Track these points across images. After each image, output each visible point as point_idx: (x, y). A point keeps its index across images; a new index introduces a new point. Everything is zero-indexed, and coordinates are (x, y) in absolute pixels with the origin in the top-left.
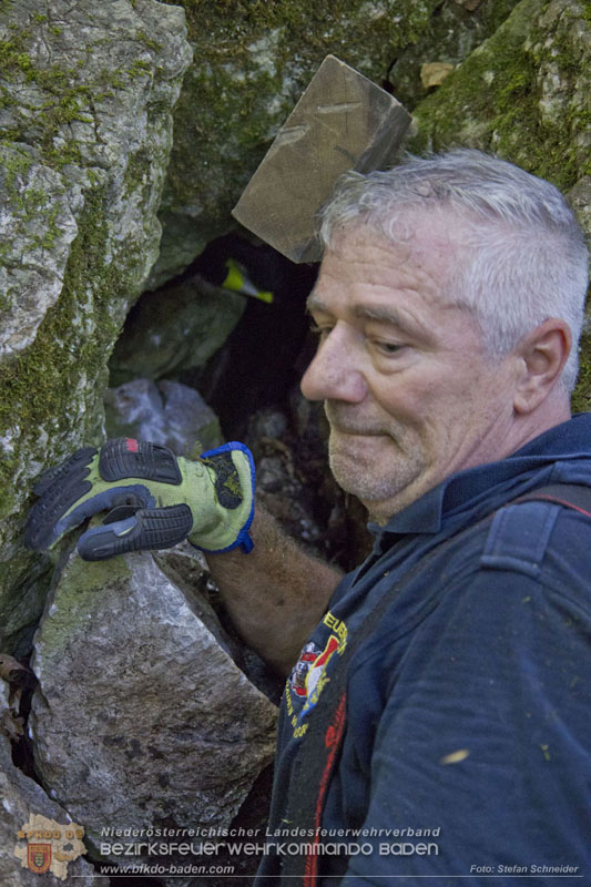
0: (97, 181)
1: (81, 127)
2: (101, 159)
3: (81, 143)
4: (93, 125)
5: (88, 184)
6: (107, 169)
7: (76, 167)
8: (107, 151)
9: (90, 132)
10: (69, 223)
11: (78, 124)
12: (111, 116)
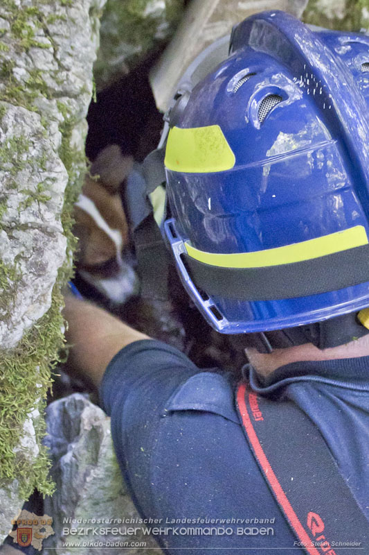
0: (69, 112)
1: (39, 53)
2: (68, 88)
3: (44, 72)
4: (52, 50)
5: (60, 117)
6: (76, 97)
7: (45, 99)
8: (72, 78)
9: (51, 58)
10: (58, 169)
11: (36, 50)
12: (66, 37)
